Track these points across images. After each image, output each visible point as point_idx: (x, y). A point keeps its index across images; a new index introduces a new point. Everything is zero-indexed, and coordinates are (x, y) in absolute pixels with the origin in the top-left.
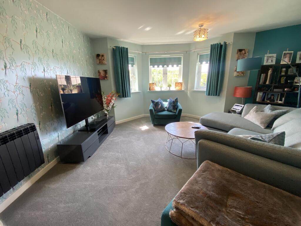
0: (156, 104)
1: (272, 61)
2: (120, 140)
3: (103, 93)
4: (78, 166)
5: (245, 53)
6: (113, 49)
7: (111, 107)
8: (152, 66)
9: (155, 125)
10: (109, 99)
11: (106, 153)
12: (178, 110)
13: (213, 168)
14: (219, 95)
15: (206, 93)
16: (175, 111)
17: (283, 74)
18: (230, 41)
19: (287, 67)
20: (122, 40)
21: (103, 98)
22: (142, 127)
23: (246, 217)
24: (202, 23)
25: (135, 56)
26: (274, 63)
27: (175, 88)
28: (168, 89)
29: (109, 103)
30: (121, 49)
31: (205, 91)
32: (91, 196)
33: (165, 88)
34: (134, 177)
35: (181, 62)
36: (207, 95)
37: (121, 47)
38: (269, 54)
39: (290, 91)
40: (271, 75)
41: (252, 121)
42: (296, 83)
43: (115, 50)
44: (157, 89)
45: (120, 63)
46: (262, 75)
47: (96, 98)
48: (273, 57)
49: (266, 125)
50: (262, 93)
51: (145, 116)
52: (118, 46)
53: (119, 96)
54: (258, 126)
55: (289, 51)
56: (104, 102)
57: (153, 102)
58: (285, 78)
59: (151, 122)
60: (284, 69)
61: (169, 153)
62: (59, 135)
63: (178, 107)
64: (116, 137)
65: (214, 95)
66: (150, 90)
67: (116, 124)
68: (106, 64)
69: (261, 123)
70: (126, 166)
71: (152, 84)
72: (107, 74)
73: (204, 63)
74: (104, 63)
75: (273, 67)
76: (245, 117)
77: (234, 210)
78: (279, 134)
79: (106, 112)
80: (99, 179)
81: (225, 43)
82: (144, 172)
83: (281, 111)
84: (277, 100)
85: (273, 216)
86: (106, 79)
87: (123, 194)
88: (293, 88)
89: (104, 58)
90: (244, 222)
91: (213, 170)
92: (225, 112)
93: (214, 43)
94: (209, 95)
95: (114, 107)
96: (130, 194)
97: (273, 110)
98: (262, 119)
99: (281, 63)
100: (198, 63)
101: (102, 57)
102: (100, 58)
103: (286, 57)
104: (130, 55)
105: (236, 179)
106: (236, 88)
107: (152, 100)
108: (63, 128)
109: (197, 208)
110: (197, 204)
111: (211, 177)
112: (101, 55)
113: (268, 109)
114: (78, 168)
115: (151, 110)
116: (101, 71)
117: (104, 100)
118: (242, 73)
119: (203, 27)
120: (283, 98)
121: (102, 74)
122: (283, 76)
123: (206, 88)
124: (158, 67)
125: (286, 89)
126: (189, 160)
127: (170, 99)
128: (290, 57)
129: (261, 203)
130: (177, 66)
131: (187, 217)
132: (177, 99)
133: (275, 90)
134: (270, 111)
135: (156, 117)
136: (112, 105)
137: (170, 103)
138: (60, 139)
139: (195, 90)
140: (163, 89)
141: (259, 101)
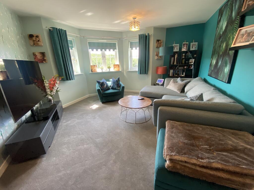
0: (102, 84)
1: (177, 49)
2: (75, 123)
3: (44, 78)
4: (39, 160)
5: (161, 43)
6: (50, 30)
7: (55, 91)
8: (91, 50)
9: (103, 103)
10: (52, 83)
11: (67, 138)
12: (121, 87)
13: (176, 125)
14: (147, 74)
15: (138, 72)
16: (119, 89)
17: (183, 57)
18: (151, 33)
19: (186, 52)
20: (58, 21)
21: (45, 83)
22: (92, 107)
23: (211, 148)
24: (135, 16)
25: (73, 39)
26: (178, 50)
27: (114, 69)
28: (108, 70)
29: (53, 88)
30: (59, 31)
31: (137, 71)
32: (73, 184)
33: (105, 70)
34: (106, 151)
35: (116, 47)
36: (139, 74)
37: (58, 28)
38: (175, 44)
39: (187, 68)
40: (177, 58)
41: (172, 89)
42: (190, 63)
43: (52, 31)
44: (99, 70)
45: (59, 45)
46: (172, 58)
47: (35, 83)
48: (177, 46)
49: (181, 91)
50: (173, 70)
51: (90, 96)
52: (55, 28)
53: (63, 80)
54: (176, 92)
55: (186, 42)
56: (46, 87)
57: (99, 82)
58: (184, 60)
59: (100, 101)
60: (184, 54)
61: (126, 123)
62: (2, 133)
63: (120, 85)
64: (69, 120)
65: (144, 74)
66: (92, 72)
67: (63, 107)
68: (42, 46)
69: (178, 90)
70: (95, 144)
71: (93, 67)
72: (45, 57)
73: (134, 49)
74: (39, 44)
75: (178, 53)
76: (167, 88)
77: (203, 147)
78: (200, 95)
79: (50, 98)
80: (73, 165)
81: (148, 34)
82: (113, 144)
83: (187, 81)
84: (181, 74)
85: (223, 143)
86: (44, 62)
87: (104, 169)
88: (189, 66)
89: (39, 39)
90: (212, 152)
91: (177, 126)
92: (152, 85)
93: (141, 34)
94: (141, 74)
95: (58, 91)
96: (111, 166)
97: (182, 80)
98: (178, 87)
99: (182, 50)
100: (130, 49)
101: (36, 38)
102: (35, 40)
103: (184, 46)
104: (69, 38)
105: (192, 128)
106: (157, 68)
107: (97, 81)
108: (5, 124)
109: (185, 154)
110: (184, 151)
111: (179, 131)
112: (35, 36)
113: (180, 81)
114: (40, 162)
115: (98, 90)
116: (37, 54)
117: (46, 85)
118: (160, 57)
119: (136, 19)
120: (184, 73)
121: (39, 56)
122: (183, 59)
123: (138, 69)
124: (97, 50)
125: (185, 67)
126: (142, 124)
127: (113, 79)
128: (187, 47)
129: (213, 138)
130: (114, 50)
131: (180, 163)
132: (119, 78)
133: (180, 68)
134: (181, 81)
135: (103, 96)
136: (56, 89)
137: (114, 83)
138: (5, 138)
139: (129, 70)
140: (104, 71)
141: (172, 76)
